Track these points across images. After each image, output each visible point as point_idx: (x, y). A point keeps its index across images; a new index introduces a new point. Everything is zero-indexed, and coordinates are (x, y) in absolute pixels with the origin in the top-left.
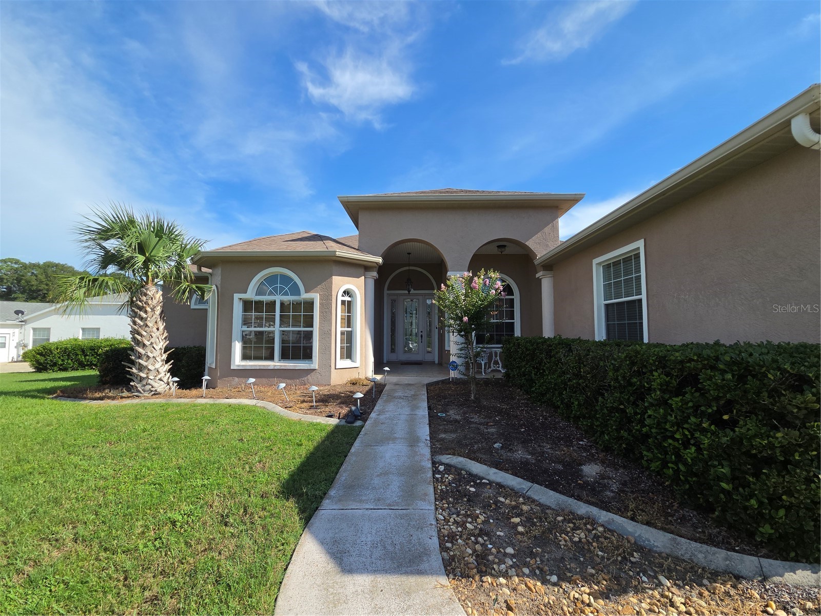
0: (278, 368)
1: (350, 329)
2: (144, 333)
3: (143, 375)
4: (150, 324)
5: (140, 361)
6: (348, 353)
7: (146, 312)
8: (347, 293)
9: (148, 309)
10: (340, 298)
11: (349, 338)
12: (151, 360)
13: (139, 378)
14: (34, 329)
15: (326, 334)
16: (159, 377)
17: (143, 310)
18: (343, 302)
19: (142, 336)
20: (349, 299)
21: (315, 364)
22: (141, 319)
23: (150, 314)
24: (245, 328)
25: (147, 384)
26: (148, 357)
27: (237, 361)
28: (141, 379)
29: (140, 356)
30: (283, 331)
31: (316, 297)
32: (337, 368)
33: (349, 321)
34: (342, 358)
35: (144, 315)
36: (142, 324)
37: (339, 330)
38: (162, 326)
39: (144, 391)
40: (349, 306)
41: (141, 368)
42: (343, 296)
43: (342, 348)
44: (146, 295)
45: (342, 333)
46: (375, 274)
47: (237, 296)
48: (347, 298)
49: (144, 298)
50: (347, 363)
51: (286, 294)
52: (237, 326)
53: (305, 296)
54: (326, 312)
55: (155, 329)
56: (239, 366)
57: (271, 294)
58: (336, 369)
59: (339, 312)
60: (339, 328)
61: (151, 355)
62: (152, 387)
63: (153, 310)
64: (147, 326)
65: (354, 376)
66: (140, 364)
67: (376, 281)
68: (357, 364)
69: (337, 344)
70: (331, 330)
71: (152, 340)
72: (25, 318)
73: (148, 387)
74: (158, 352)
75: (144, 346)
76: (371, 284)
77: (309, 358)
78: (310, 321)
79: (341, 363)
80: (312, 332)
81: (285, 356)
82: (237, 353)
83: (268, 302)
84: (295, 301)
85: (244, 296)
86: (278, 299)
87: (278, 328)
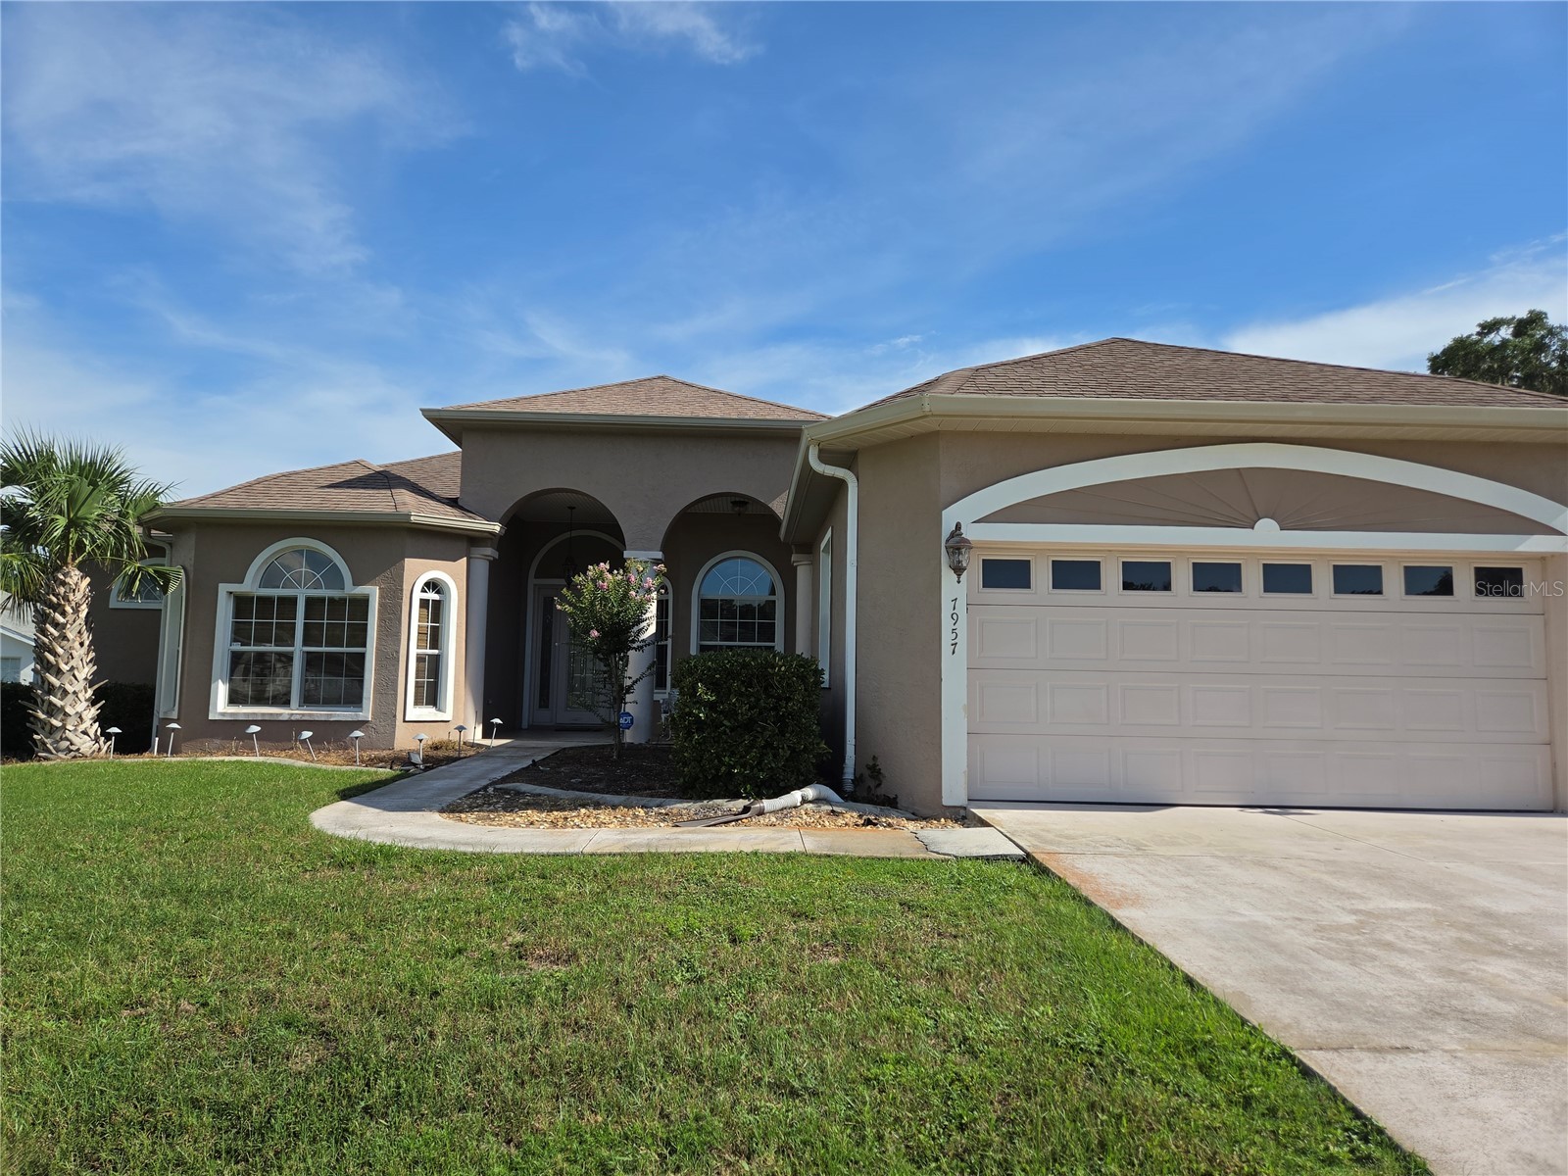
0: (298, 718)
1: (436, 652)
2: (60, 651)
3: (56, 723)
4: (70, 636)
5: (52, 698)
6: (431, 694)
7: (64, 614)
8: (432, 585)
9: (68, 609)
10: (418, 595)
11: (432, 668)
12: (70, 697)
13: (47, 728)
15: (389, 660)
16: (82, 728)
17: (60, 609)
18: (424, 603)
19: (55, 654)
20: (436, 597)
21: (367, 713)
22: (56, 625)
23: (71, 618)
24: (237, 647)
25: (61, 739)
26: (65, 693)
27: (221, 704)
28: (53, 730)
29: (51, 690)
30: (308, 653)
31: (374, 592)
32: (407, 719)
33: (435, 638)
34: (417, 702)
35: (61, 620)
36: (56, 634)
37: (414, 651)
38: (87, 638)
39: (57, 750)
40: (435, 611)
41: (52, 710)
42: (423, 591)
43: (418, 686)
44: (64, 584)
45: (420, 659)
46: (489, 551)
47: (224, 589)
48: (432, 596)
49: (62, 590)
50: (427, 713)
51: (317, 586)
52: (223, 643)
53: (352, 590)
54: (390, 619)
55: (77, 645)
56: (223, 714)
57: (288, 584)
58: (404, 721)
59: (415, 621)
60: (413, 649)
61: (68, 688)
62: (72, 744)
63: (76, 611)
64: (65, 638)
65: (440, 735)
66: (51, 703)
67: (494, 566)
68: (447, 716)
69: (410, 678)
70: (398, 652)
71: (72, 663)
73: (64, 744)
74: (82, 684)
75: (59, 673)
76: (482, 569)
77: (355, 699)
78: (359, 636)
79: (415, 712)
80: (363, 655)
81: (308, 700)
82: (221, 691)
83: (281, 599)
84: (332, 600)
85: (236, 588)
86: (302, 594)
87: (298, 650)
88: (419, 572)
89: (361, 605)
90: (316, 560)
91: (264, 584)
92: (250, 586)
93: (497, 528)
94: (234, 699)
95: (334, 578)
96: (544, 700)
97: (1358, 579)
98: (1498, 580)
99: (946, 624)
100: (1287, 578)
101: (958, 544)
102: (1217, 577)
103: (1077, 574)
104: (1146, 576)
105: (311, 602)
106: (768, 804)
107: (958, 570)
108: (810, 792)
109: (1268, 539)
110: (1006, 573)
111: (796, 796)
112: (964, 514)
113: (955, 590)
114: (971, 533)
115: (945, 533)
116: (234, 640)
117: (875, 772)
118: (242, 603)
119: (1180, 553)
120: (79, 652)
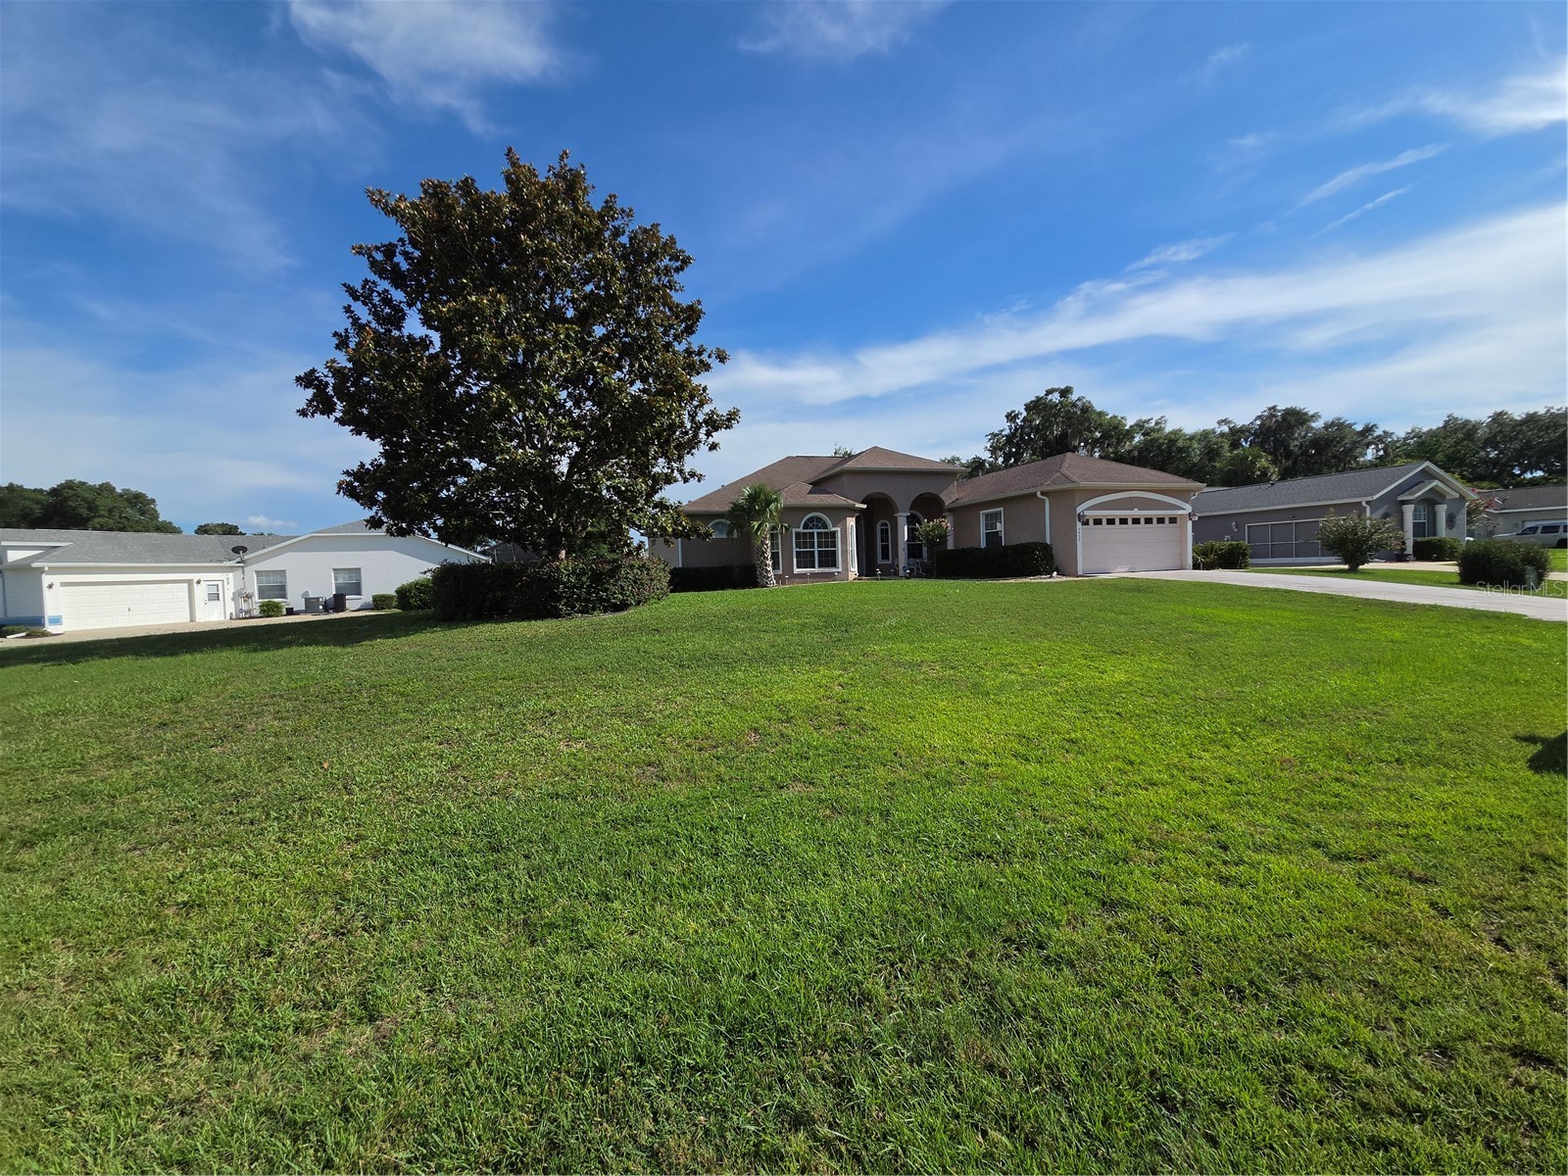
0: (818, 572)
6: (852, 562)
8: (851, 527)
10: (849, 530)
11: (852, 554)
14: (257, 573)
15: (845, 552)
18: (850, 533)
21: (840, 569)
24: (798, 550)
27: (796, 569)
30: (819, 551)
31: (839, 530)
34: (851, 566)
37: (850, 549)
45: (851, 551)
47: (793, 531)
50: (853, 569)
51: (820, 528)
52: (794, 549)
53: (831, 529)
54: (844, 539)
56: (797, 572)
57: (811, 528)
58: (850, 572)
59: (849, 539)
69: (850, 557)
77: (834, 565)
78: (834, 545)
81: (820, 566)
82: (795, 561)
83: (810, 533)
84: (825, 533)
85: (797, 530)
86: (815, 531)
87: (816, 549)
88: (847, 522)
89: (834, 534)
90: (819, 519)
91: (805, 527)
92: (801, 530)
93: (865, 506)
94: (798, 567)
95: (825, 526)
97: (1149, 521)
98: (1173, 520)
100: (1136, 521)
101: (1080, 516)
102: (1124, 521)
103: (1098, 522)
105: (818, 533)
107: (1079, 523)
109: (1136, 513)
110: (1087, 522)
112: (1081, 510)
113: (1079, 527)
116: (796, 547)
118: (798, 535)
119: (1117, 516)
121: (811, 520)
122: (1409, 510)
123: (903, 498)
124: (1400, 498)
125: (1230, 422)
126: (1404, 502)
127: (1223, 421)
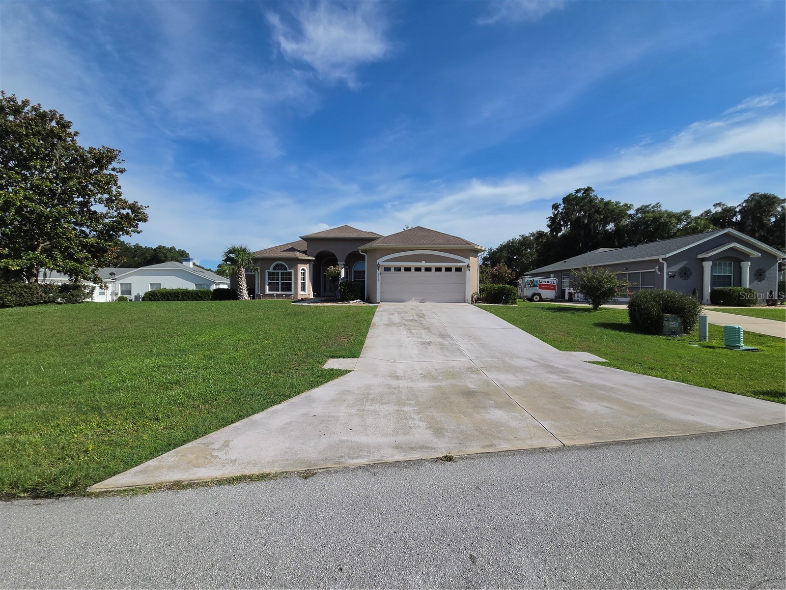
0: (281, 294)
1: (304, 282)
2: (241, 282)
4: (243, 280)
6: (303, 289)
8: (303, 269)
10: (300, 271)
11: (303, 285)
12: (244, 290)
14: (121, 284)
15: (296, 283)
16: (246, 295)
18: (301, 273)
21: (292, 292)
22: (240, 278)
24: (269, 281)
25: (243, 297)
27: (267, 292)
28: (241, 295)
29: (241, 289)
30: (282, 282)
31: (293, 271)
33: (304, 279)
34: (301, 291)
37: (300, 282)
38: (245, 280)
39: (242, 299)
40: (304, 274)
41: (241, 292)
43: (301, 288)
44: (241, 271)
45: (301, 283)
46: (313, 262)
47: (266, 271)
48: (303, 271)
50: (303, 293)
51: (282, 270)
52: (267, 281)
53: (289, 271)
54: (296, 276)
57: (277, 270)
58: (299, 294)
59: (300, 276)
60: (300, 281)
61: (243, 288)
62: (245, 298)
63: (243, 275)
65: (306, 296)
67: (313, 265)
68: (307, 293)
69: (300, 286)
71: (243, 284)
72: (115, 278)
74: (245, 288)
75: (241, 286)
76: (312, 266)
77: (290, 290)
78: (291, 279)
79: (301, 293)
80: (291, 283)
81: (282, 290)
82: (267, 287)
83: (277, 272)
84: (285, 272)
85: (269, 271)
86: (280, 271)
87: (280, 281)
88: (301, 267)
89: (290, 273)
90: (282, 265)
91: (274, 269)
92: (271, 270)
93: (314, 259)
94: (269, 291)
95: (286, 269)
96: (325, 291)
97: (438, 269)
98: (459, 269)
99: (377, 277)
100: (428, 269)
101: (378, 266)
102: (418, 269)
103: (398, 269)
104: (408, 269)
105: (281, 272)
106: (351, 302)
107: (378, 269)
108: (358, 300)
109: (423, 264)
110: (387, 269)
111: (356, 301)
112: (380, 261)
113: (378, 272)
114: (381, 264)
115: (377, 263)
116: (269, 280)
117: (369, 298)
118: (270, 273)
119: (412, 266)
120: (244, 282)
121: (278, 265)
122: (707, 265)
123: (341, 254)
124: (700, 256)
125: (724, 205)
126: (704, 260)
127: (717, 204)
